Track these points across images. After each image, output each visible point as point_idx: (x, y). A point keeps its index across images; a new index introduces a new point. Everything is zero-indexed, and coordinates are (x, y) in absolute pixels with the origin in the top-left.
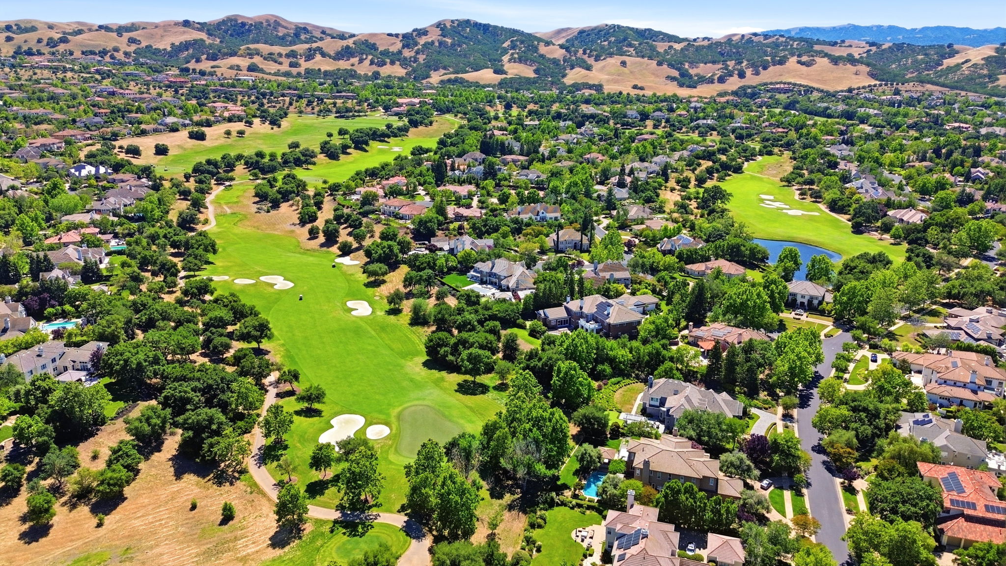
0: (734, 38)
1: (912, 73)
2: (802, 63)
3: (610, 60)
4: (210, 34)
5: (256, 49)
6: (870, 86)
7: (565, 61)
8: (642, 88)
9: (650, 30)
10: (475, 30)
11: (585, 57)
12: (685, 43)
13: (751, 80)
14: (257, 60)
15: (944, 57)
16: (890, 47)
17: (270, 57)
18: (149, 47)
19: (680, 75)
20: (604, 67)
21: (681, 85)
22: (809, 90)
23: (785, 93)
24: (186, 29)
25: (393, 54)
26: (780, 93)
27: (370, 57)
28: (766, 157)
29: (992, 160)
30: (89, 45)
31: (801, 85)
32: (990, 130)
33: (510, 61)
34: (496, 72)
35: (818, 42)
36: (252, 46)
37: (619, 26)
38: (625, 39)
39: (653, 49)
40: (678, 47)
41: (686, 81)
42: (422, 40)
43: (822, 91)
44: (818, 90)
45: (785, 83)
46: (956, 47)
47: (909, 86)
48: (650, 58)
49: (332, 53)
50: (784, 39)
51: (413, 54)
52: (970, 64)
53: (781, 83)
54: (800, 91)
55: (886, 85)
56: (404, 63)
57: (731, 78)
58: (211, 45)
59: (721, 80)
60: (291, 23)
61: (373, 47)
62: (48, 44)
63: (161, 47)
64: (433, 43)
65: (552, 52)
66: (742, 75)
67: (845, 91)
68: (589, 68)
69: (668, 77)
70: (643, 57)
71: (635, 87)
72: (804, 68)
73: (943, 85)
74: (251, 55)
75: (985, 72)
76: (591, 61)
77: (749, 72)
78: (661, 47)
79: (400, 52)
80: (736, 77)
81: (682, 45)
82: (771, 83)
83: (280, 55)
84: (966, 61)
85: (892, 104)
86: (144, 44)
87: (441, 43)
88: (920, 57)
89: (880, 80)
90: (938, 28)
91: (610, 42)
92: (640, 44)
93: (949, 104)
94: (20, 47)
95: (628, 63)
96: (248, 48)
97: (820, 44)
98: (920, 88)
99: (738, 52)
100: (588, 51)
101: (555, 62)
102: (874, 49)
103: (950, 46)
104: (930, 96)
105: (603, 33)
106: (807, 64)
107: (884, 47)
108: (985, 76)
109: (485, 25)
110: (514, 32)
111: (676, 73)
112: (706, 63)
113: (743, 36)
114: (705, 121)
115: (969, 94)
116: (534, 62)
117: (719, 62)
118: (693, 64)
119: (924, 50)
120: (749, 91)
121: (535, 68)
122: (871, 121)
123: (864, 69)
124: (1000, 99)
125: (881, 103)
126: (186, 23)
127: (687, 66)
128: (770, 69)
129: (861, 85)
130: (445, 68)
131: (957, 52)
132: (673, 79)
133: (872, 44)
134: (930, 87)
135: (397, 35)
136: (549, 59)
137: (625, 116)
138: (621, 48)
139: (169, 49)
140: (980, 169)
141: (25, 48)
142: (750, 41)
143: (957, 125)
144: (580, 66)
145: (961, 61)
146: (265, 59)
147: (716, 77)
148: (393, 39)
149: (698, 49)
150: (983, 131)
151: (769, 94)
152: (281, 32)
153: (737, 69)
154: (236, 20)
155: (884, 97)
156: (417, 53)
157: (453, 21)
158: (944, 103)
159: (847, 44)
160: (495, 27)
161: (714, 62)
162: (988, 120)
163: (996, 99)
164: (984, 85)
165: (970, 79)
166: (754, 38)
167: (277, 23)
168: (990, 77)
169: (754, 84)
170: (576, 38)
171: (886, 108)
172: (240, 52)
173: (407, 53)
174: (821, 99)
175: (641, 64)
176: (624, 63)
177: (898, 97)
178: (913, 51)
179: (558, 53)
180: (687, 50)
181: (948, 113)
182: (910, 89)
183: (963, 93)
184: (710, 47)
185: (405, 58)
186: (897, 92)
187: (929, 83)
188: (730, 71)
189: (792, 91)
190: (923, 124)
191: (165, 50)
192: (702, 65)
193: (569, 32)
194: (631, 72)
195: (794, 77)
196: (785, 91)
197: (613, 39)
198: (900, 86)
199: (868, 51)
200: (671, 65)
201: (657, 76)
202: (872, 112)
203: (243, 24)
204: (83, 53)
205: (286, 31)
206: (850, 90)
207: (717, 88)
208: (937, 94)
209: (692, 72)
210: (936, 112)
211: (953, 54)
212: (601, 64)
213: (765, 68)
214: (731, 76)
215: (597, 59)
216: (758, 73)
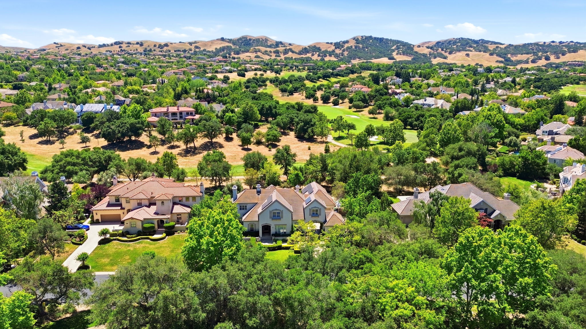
3: (459, 54)
4: (234, 44)
5: (259, 49)
7: (430, 55)
10: (375, 41)
11: (443, 52)
13: (554, 60)
14: (259, 54)
17: (266, 53)
18: (204, 50)
19: (505, 60)
20: (455, 57)
24: (222, 42)
25: (330, 52)
26: (576, 66)
27: (318, 53)
30: (177, 48)
33: (397, 54)
34: (390, 59)
36: (256, 48)
37: (462, 38)
38: (467, 44)
39: (486, 48)
40: (502, 47)
41: (509, 63)
42: (346, 45)
45: (578, 62)
48: (485, 52)
49: (297, 51)
50: (573, 44)
51: (341, 52)
53: (575, 61)
56: (337, 56)
57: (540, 61)
58: (234, 49)
59: (534, 61)
60: (273, 40)
61: (319, 49)
62: (159, 47)
63: (211, 50)
64: (351, 47)
65: (421, 51)
66: (547, 58)
68: (445, 58)
69: (497, 61)
70: (480, 51)
74: (256, 52)
76: (447, 54)
77: (552, 57)
78: (491, 47)
79: (333, 51)
80: (543, 59)
81: (504, 46)
82: (568, 62)
83: (271, 52)
86: (202, 49)
87: (356, 47)
91: (457, 46)
92: (477, 46)
94: (146, 49)
95: (470, 55)
96: (255, 49)
100: (444, 49)
101: (425, 55)
105: (452, 42)
109: (381, 39)
110: (398, 42)
111: (502, 59)
112: (522, 54)
113: (545, 43)
114: (530, 72)
116: (412, 55)
117: (531, 53)
118: (513, 55)
120: (553, 65)
121: (412, 57)
126: (222, 39)
127: (509, 56)
128: (567, 55)
130: (359, 58)
132: (500, 61)
135: (331, 43)
136: (421, 53)
137: (477, 71)
138: (465, 48)
139: (214, 51)
141: (148, 49)
142: (550, 45)
144: (440, 57)
146: (263, 54)
147: (530, 60)
148: (329, 45)
149: (516, 47)
151: (568, 67)
152: (269, 43)
153: (544, 56)
154: (246, 38)
156: (344, 51)
157: (362, 37)
160: (387, 39)
161: (528, 54)
166: (552, 44)
167: (267, 40)
169: (557, 63)
170: (435, 46)
172: (250, 50)
173: (338, 51)
175: (479, 55)
176: (468, 55)
179: (426, 51)
180: (509, 48)
184: (524, 46)
185: (337, 54)
188: (539, 57)
189: (584, 65)
191: (212, 51)
192: (519, 55)
193: (430, 44)
194: (472, 60)
195: (584, 59)
196: (580, 65)
197: (459, 44)
200: (499, 55)
201: (490, 61)
203: (250, 40)
204: (175, 51)
205: (271, 43)
209: (513, 59)
212: (453, 56)
213: (564, 55)
214: (540, 59)
215: (450, 53)
216: (558, 58)
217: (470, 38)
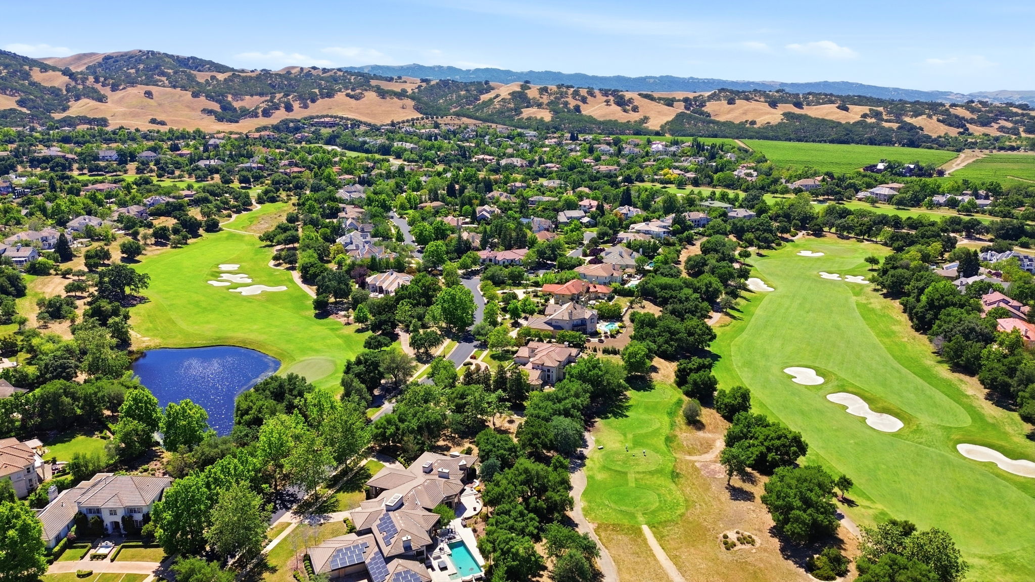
0: (293, 71)
1: (456, 107)
2: (351, 97)
3: (131, 90)
6: (413, 120)
7: (68, 90)
8: (163, 123)
9: (194, 58)
11: (98, 86)
12: (230, 74)
13: (299, 113)
15: (482, 92)
16: (437, 84)
19: (222, 108)
20: (123, 98)
21: (220, 119)
22: (356, 124)
23: (330, 127)
26: (325, 127)
28: (267, 204)
29: (501, 195)
31: (348, 119)
32: (509, 161)
35: (376, 77)
37: (153, 53)
38: (157, 67)
39: (191, 78)
40: (221, 77)
41: (229, 114)
43: (369, 125)
44: (366, 124)
45: (331, 117)
46: (491, 84)
47: (447, 119)
48: (184, 88)
50: (341, 74)
52: (499, 99)
53: (327, 116)
54: (347, 125)
55: (427, 118)
57: (277, 112)
59: (266, 113)
65: (50, 79)
66: (289, 108)
67: (388, 125)
68: (101, 99)
69: (204, 111)
70: (174, 87)
71: (153, 121)
72: (353, 101)
73: (477, 118)
75: (512, 106)
76: (106, 91)
77: (296, 105)
78: (202, 77)
80: (283, 110)
81: (226, 75)
82: (317, 117)
84: (497, 96)
85: (429, 138)
88: (463, 93)
89: (424, 114)
90: (487, 70)
91: (138, 71)
92: (175, 73)
93: (481, 136)
95: (155, 94)
97: (377, 79)
98: (457, 122)
99: (290, 85)
100: (102, 79)
101: (55, 91)
102: (424, 84)
103: (487, 83)
104: (465, 129)
105: (133, 59)
106: (357, 98)
107: (432, 83)
108: (512, 109)
111: (216, 107)
113: (302, 69)
114: (207, 162)
115: (499, 126)
117: (266, 95)
118: (237, 96)
119: (466, 86)
120: (291, 125)
121: (18, 98)
122: (406, 155)
123: (410, 103)
124: (522, 131)
125: (421, 137)
127: (230, 98)
128: (318, 102)
129: (405, 119)
131: (493, 89)
132: (210, 112)
133: (423, 81)
134: (465, 120)
136: (45, 88)
137: (96, 158)
138: (152, 77)
140: (486, 207)
142: (309, 74)
143: (481, 157)
144: (88, 97)
145: (493, 96)
147: (260, 111)
149: (245, 80)
150: (503, 162)
151: (313, 129)
153: (284, 102)
155: (423, 131)
158: (477, 136)
159: (403, 80)
161: (261, 94)
162: (510, 151)
163: (519, 130)
164: (511, 118)
165: (500, 112)
166: (312, 72)
168: (516, 110)
169: (299, 118)
170: (100, 65)
171: (424, 141)
174: (366, 134)
175: (173, 95)
176: (149, 94)
177: (436, 131)
178: (458, 87)
179: (60, 81)
180: (232, 81)
181: (478, 145)
182: (448, 122)
183: (494, 126)
184: (258, 77)
186: (437, 126)
187: (464, 116)
188: (275, 104)
189: (338, 124)
190: (452, 157)
192: (248, 97)
193: (93, 58)
194: (160, 105)
195: (343, 110)
196: (332, 125)
197: (141, 66)
198: (440, 121)
199: (420, 87)
200: (209, 97)
201: (193, 109)
202: (409, 146)
206: (393, 124)
207: (262, 121)
208: (472, 127)
209: (237, 105)
210: (468, 144)
211: (489, 89)
212: (119, 94)
213: (313, 101)
214: (277, 109)
215: (114, 88)
216: (306, 107)
217: (170, 53)
